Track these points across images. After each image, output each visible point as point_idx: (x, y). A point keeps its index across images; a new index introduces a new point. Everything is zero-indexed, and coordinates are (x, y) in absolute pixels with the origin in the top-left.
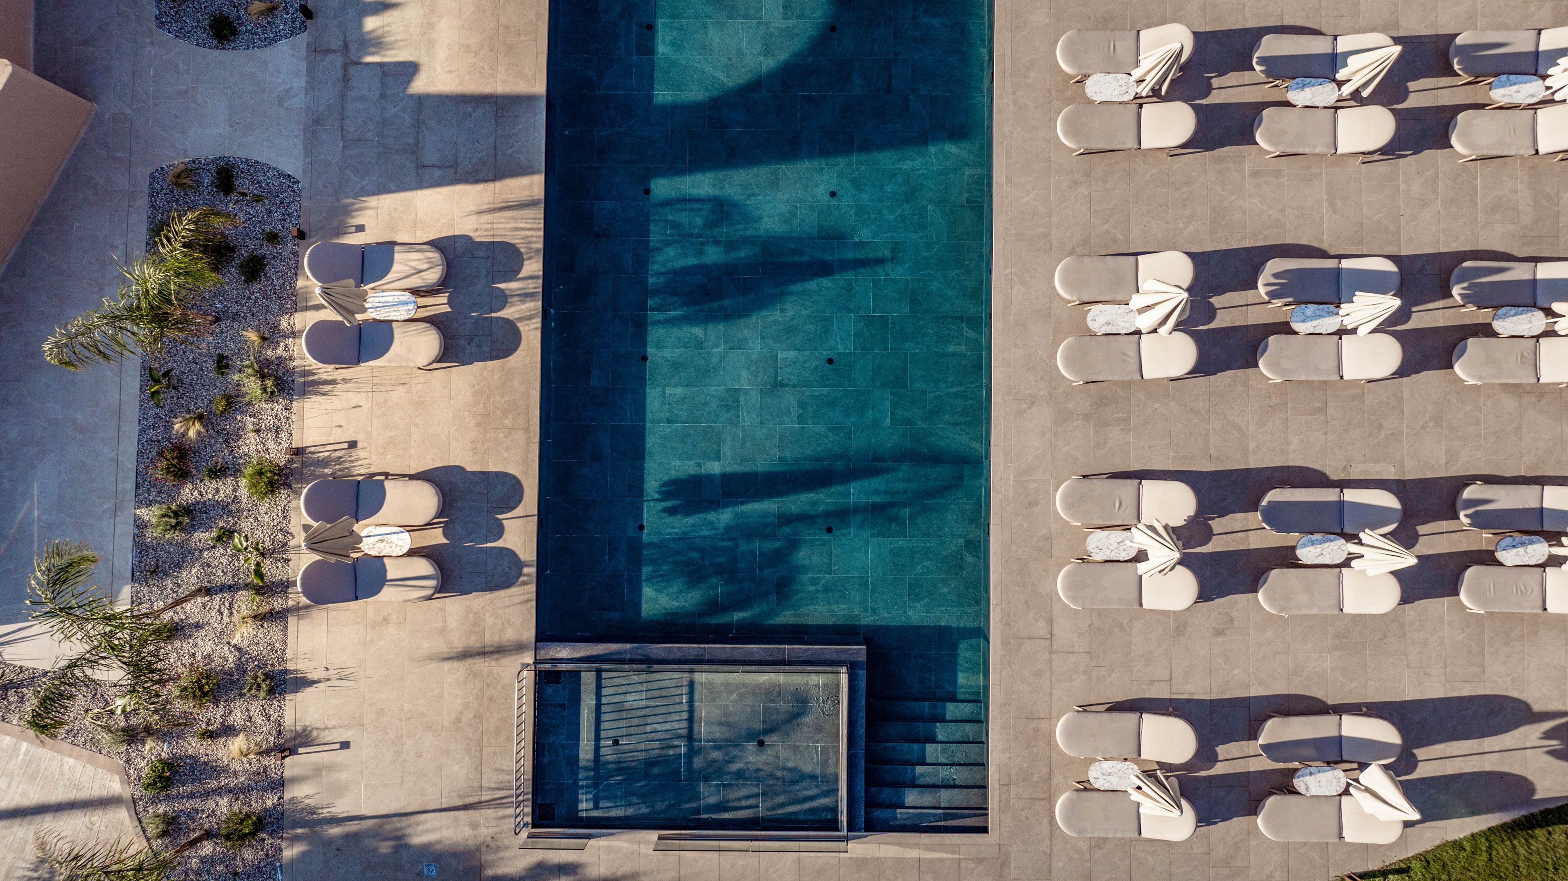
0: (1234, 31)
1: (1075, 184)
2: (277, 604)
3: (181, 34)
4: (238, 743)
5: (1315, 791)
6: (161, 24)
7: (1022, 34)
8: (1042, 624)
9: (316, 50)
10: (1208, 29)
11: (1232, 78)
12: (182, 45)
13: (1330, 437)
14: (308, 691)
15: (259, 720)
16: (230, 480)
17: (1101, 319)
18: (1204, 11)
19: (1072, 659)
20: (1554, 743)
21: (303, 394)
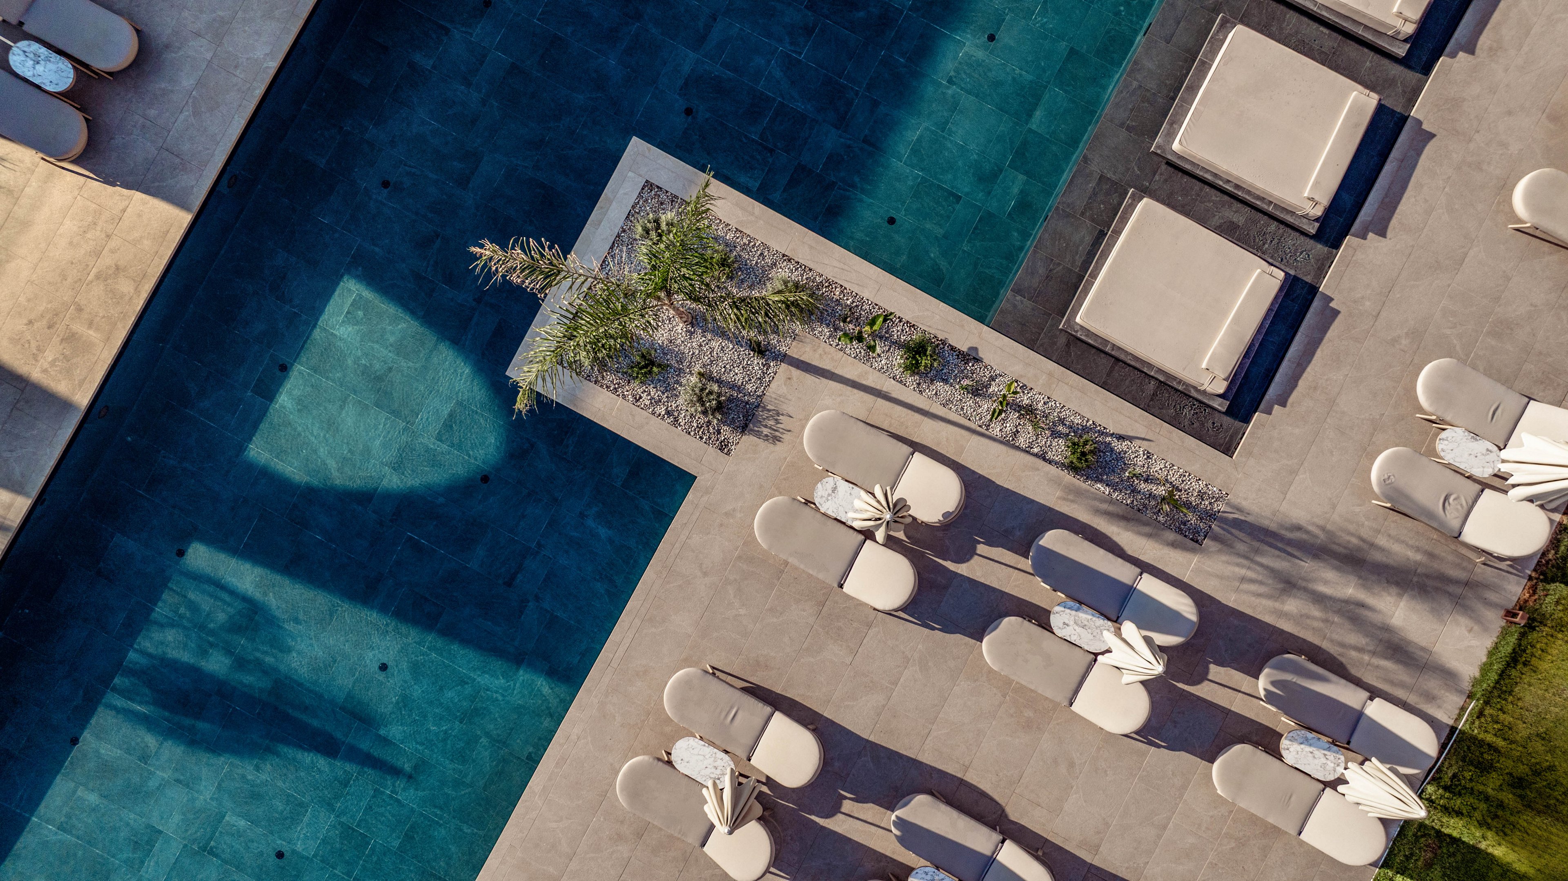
0: (901, 756)
1: (619, 838)
7: (654, 630)
10: (872, 738)
11: (870, 811)
18: (879, 715)
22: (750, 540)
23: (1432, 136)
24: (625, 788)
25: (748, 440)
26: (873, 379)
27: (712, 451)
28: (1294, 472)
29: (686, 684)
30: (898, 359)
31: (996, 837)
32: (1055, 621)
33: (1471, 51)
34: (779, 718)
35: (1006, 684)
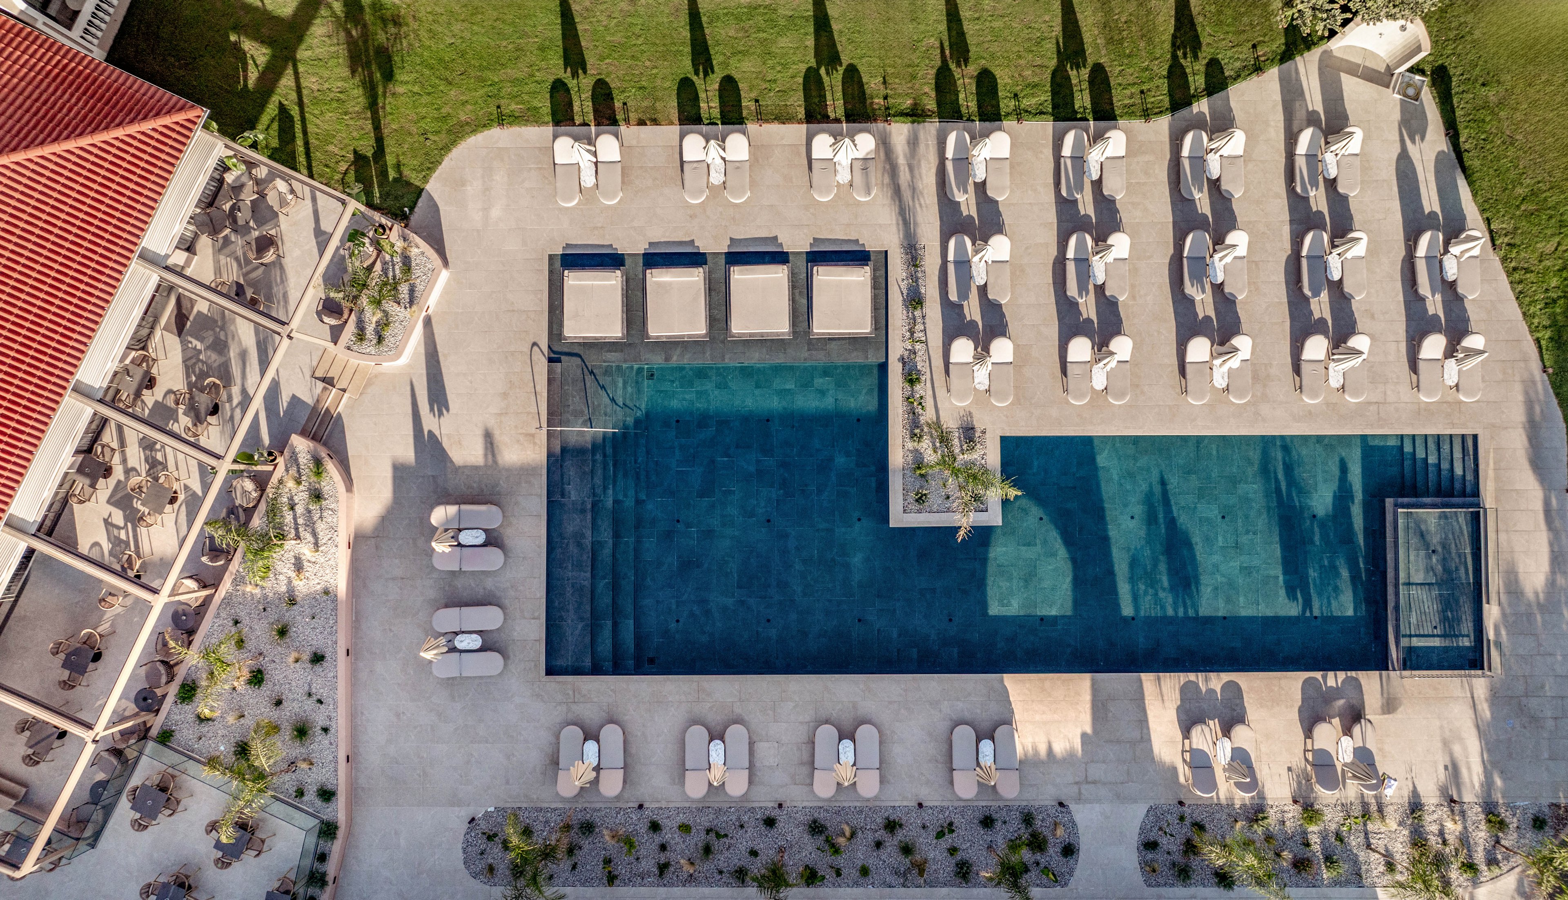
0: (1058, 309)
1: (1142, 392)
2: (1374, 808)
3: (1071, 873)
4: (1449, 825)
5: (1455, 270)
6: (1066, 884)
8: (1371, 408)
9: (1079, 799)
11: (1083, 309)
12: (1077, 873)
13: (1270, 259)
14: (1419, 789)
15: (1435, 816)
16: (1310, 836)
17: (1221, 381)
18: (1048, 325)
19: (1389, 393)
20: (1417, 138)
21: (1264, 798)
22: (1012, 404)
23: (731, 239)
24: (1123, 399)
25: (977, 424)
26: (930, 392)
27: (987, 435)
28: (880, 226)
29: (1076, 398)
30: (918, 387)
31: (1068, 262)
32: (982, 283)
33: (693, 241)
34: (1070, 359)
35: (1013, 286)
